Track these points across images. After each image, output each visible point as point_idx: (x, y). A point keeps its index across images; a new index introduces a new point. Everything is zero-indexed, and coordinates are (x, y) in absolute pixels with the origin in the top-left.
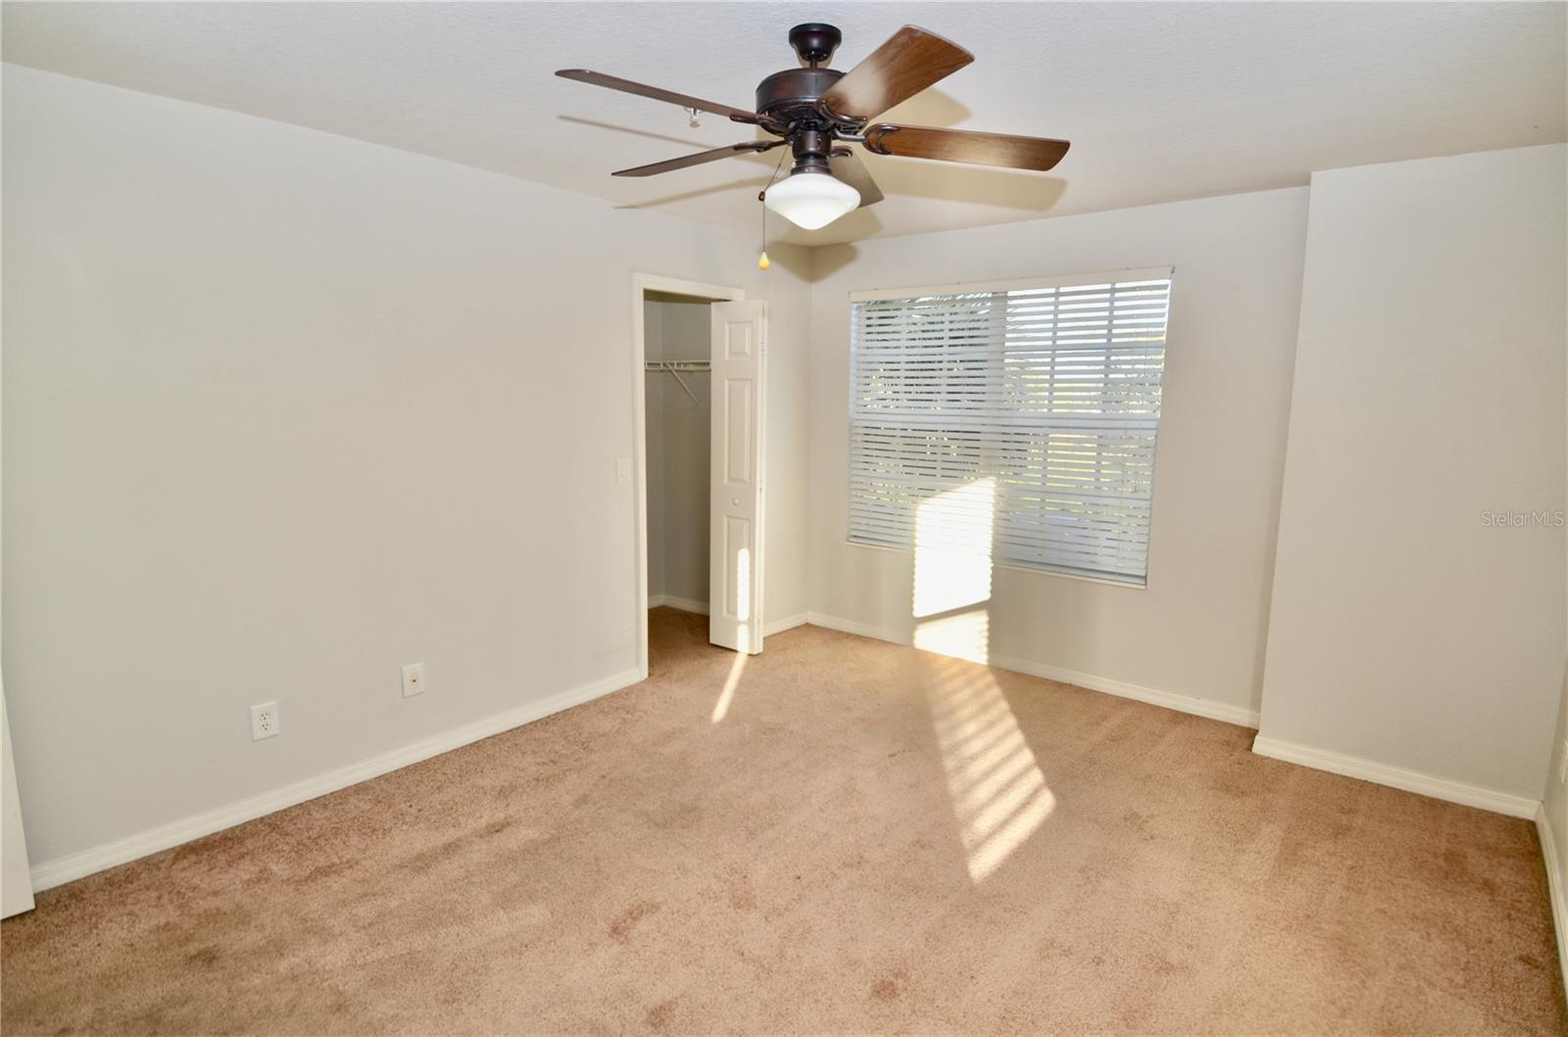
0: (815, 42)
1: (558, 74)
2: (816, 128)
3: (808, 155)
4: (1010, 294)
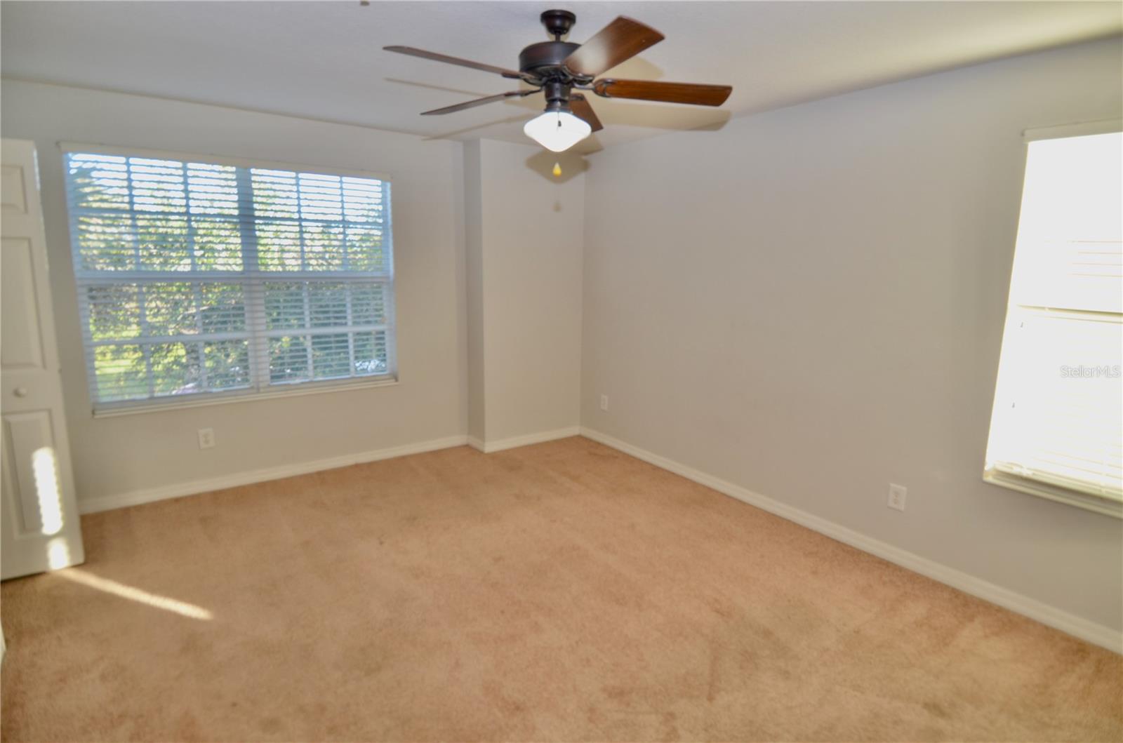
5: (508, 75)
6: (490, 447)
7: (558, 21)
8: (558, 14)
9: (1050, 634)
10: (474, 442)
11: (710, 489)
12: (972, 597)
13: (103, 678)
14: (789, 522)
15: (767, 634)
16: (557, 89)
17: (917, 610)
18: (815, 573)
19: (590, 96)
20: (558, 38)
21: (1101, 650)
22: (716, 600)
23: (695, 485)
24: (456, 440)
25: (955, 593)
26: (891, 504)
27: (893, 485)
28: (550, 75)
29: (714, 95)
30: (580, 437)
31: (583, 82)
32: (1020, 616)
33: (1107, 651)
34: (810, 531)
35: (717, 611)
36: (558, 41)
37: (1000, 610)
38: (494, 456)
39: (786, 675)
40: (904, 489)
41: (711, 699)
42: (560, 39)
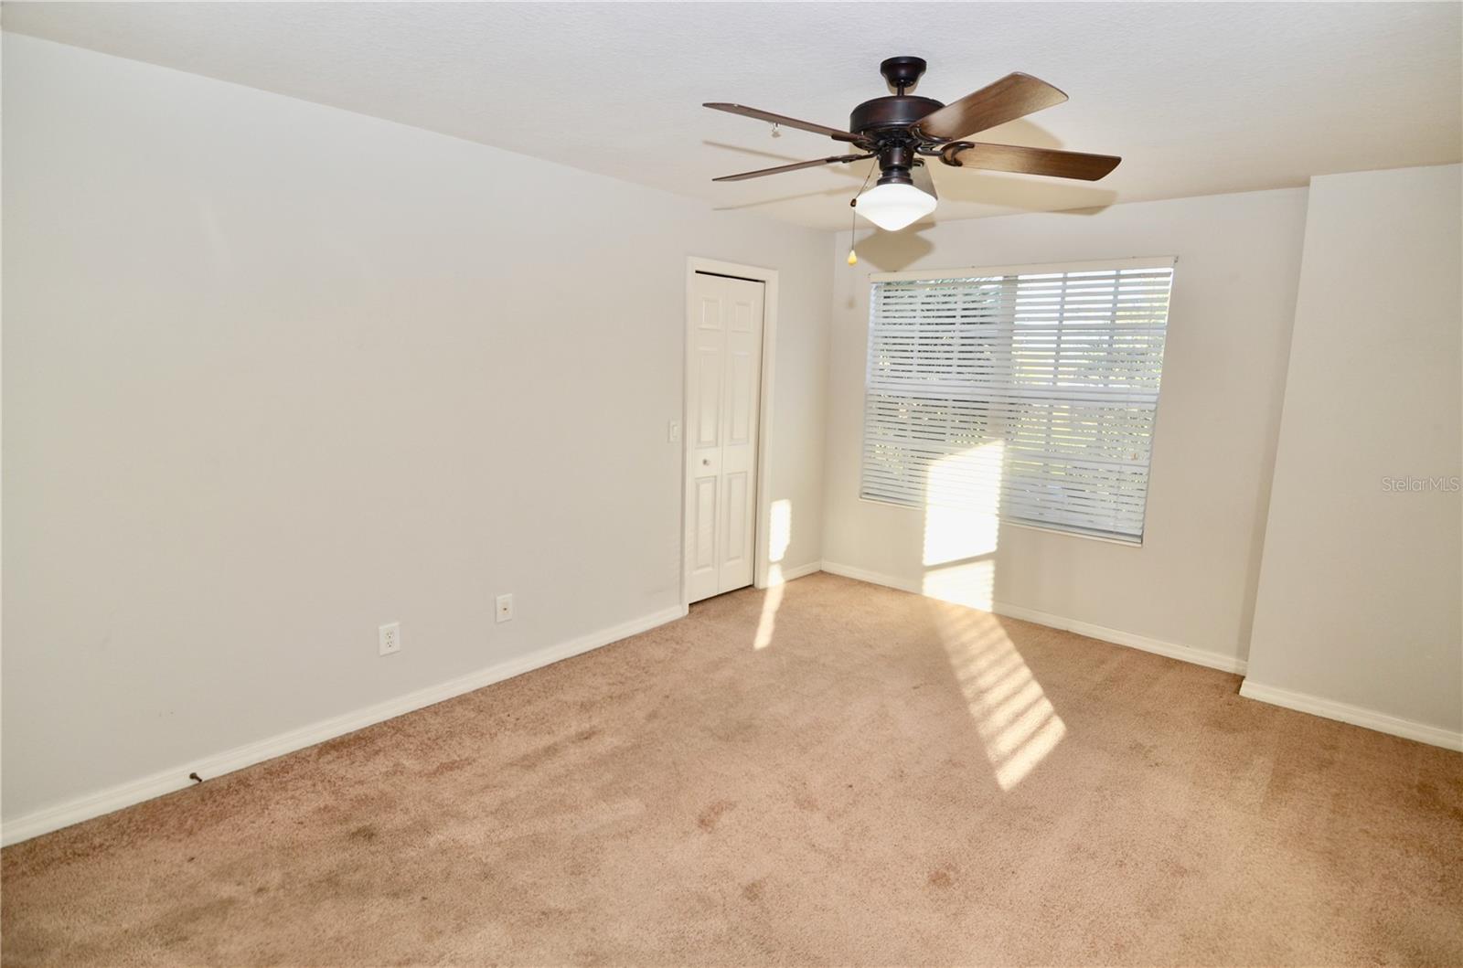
0: (903, 72)
1: (704, 105)
2: (901, 144)
3: (893, 168)
4: (1020, 278)
8: (903, 62)
16: (896, 155)
20: (901, 92)
36: (902, 96)
42: (903, 93)
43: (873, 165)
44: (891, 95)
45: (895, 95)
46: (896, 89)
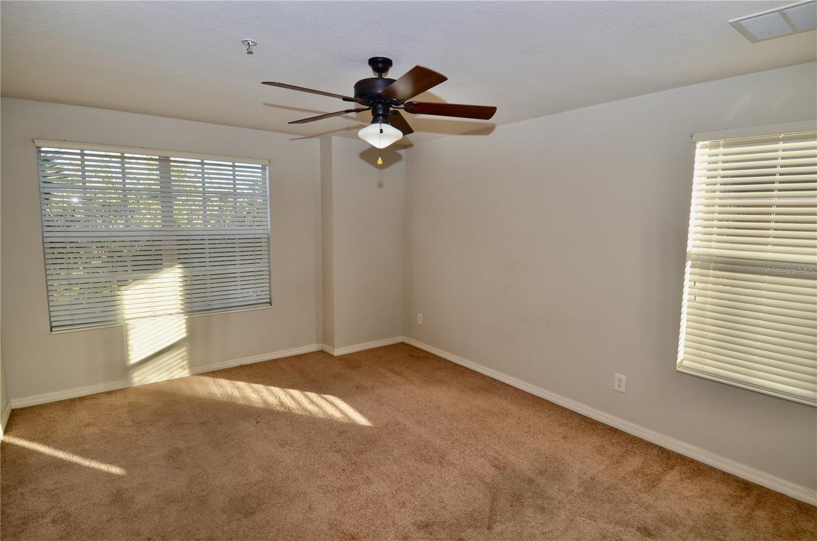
0: (380, 65)
2: (382, 103)
3: (379, 115)
5: (346, 99)
6: (338, 352)
7: (380, 64)
8: (381, 60)
9: (726, 478)
10: (327, 349)
11: (494, 380)
12: (673, 452)
13: (54, 521)
14: (548, 402)
15: (531, 481)
16: (380, 108)
17: (635, 462)
18: (565, 438)
19: (403, 113)
20: (380, 75)
21: (760, 488)
22: (496, 458)
23: (483, 377)
24: (314, 347)
25: (662, 450)
26: (616, 388)
27: (616, 374)
28: (375, 99)
29: (486, 112)
30: (403, 344)
31: (397, 103)
32: (705, 465)
33: (764, 488)
34: (562, 408)
35: (496, 466)
36: (380, 78)
37: (692, 461)
38: (341, 358)
39: (543, 509)
40: (624, 377)
41: (489, 528)
42: (381, 76)
43: (369, 114)
44: (374, 77)
45: (378, 77)
46: (378, 74)
